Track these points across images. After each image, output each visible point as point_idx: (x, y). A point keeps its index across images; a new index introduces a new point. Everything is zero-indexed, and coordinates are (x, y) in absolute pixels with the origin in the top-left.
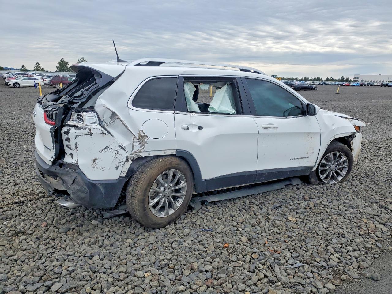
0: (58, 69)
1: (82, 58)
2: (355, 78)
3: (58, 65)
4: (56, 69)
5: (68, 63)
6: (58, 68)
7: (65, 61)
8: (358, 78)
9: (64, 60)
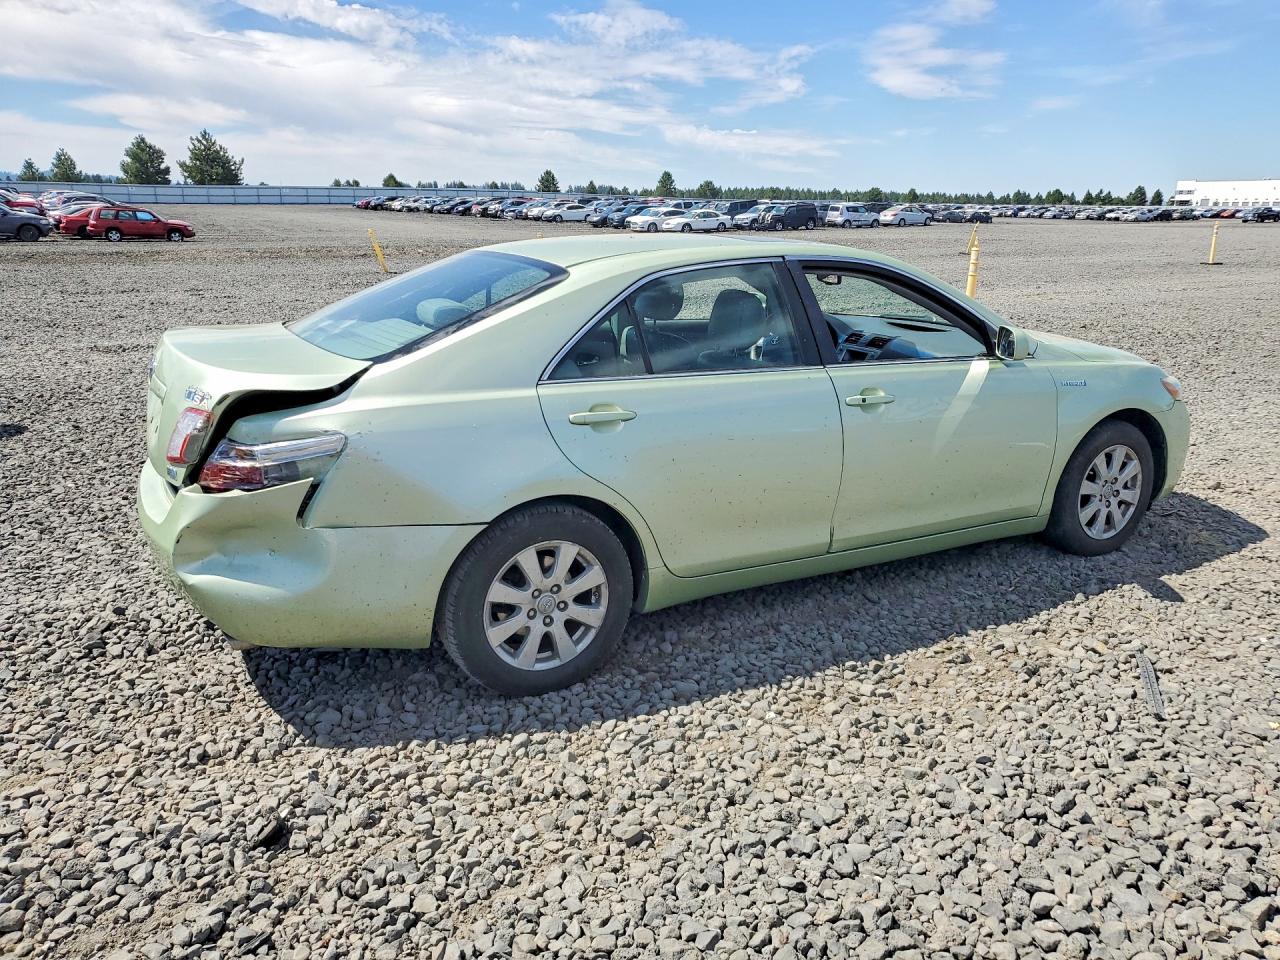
0: (126, 172)
1: (205, 134)
2: (1181, 192)
3: (128, 160)
4: (121, 175)
5: (159, 151)
6: (125, 168)
7: (153, 144)
8: (1190, 192)
9: (149, 140)
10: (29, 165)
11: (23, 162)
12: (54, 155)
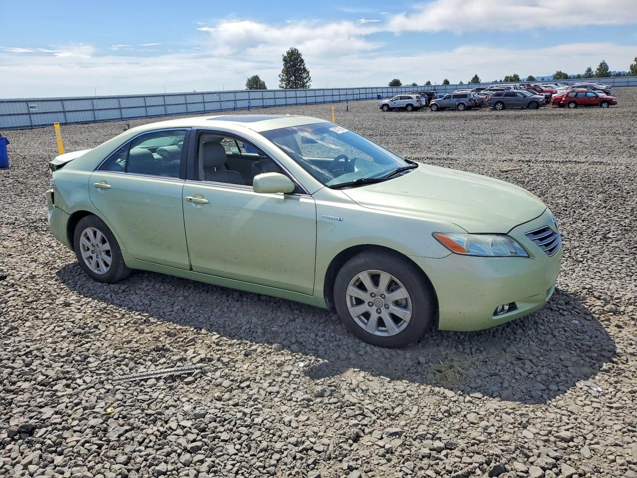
10: (589, 70)
11: (586, 69)
12: (599, 64)
